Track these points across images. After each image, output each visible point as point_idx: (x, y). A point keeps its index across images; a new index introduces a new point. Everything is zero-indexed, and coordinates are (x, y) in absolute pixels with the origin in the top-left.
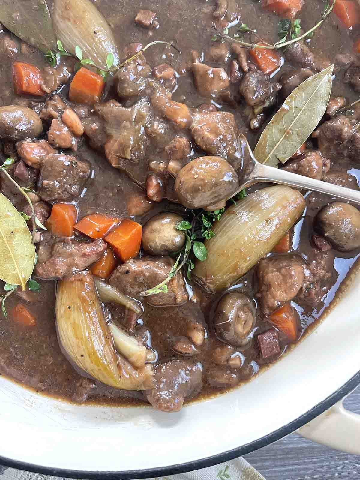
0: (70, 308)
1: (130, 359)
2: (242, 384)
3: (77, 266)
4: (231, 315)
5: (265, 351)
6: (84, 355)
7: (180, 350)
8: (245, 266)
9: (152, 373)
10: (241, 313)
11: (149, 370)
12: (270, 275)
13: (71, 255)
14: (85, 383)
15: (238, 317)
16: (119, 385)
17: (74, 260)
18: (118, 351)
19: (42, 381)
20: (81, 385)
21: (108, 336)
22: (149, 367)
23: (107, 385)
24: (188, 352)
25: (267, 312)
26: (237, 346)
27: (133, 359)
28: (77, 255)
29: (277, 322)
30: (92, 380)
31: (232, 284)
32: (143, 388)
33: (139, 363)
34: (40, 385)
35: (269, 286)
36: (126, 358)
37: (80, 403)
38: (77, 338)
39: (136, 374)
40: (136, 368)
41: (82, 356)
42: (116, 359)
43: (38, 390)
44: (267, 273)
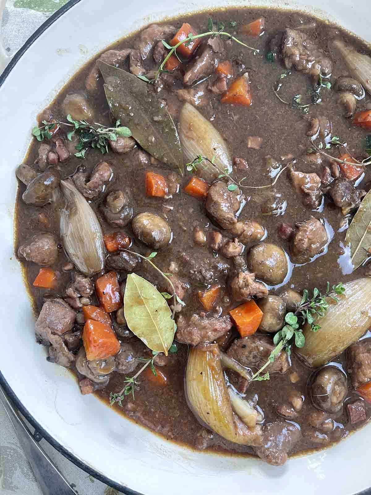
0: (201, 373)
1: (244, 420)
3: (208, 338)
4: (329, 388)
5: (354, 417)
6: (210, 413)
7: (284, 413)
8: (341, 348)
9: (260, 433)
10: (337, 387)
11: (258, 431)
12: (361, 355)
13: (205, 328)
14: (204, 434)
15: (333, 391)
16: (234, 440)
17: (207, 333)
18: (234, 410)
19: (171, 430)
20: (201, 436)
21: (228, 399)
22: (258, 428)
24: (290, 415)
25: (357, 385)
26: (330, 412)
27: (246, 420)
28: (210, 328)
29: (365, 394)
30: (210, 431)
31: (329, 362)
32: (253, 445)
33: (252, 424)
34: (170, 434)
35: (360, 365)
36: (241, 419)
37: (200, 450)
38: (206, 399)
39: (247, 432)
40: (249, 428)
41: (208, 413)
42: (233, 418)
43: (168, 438)
44: (358, 354)
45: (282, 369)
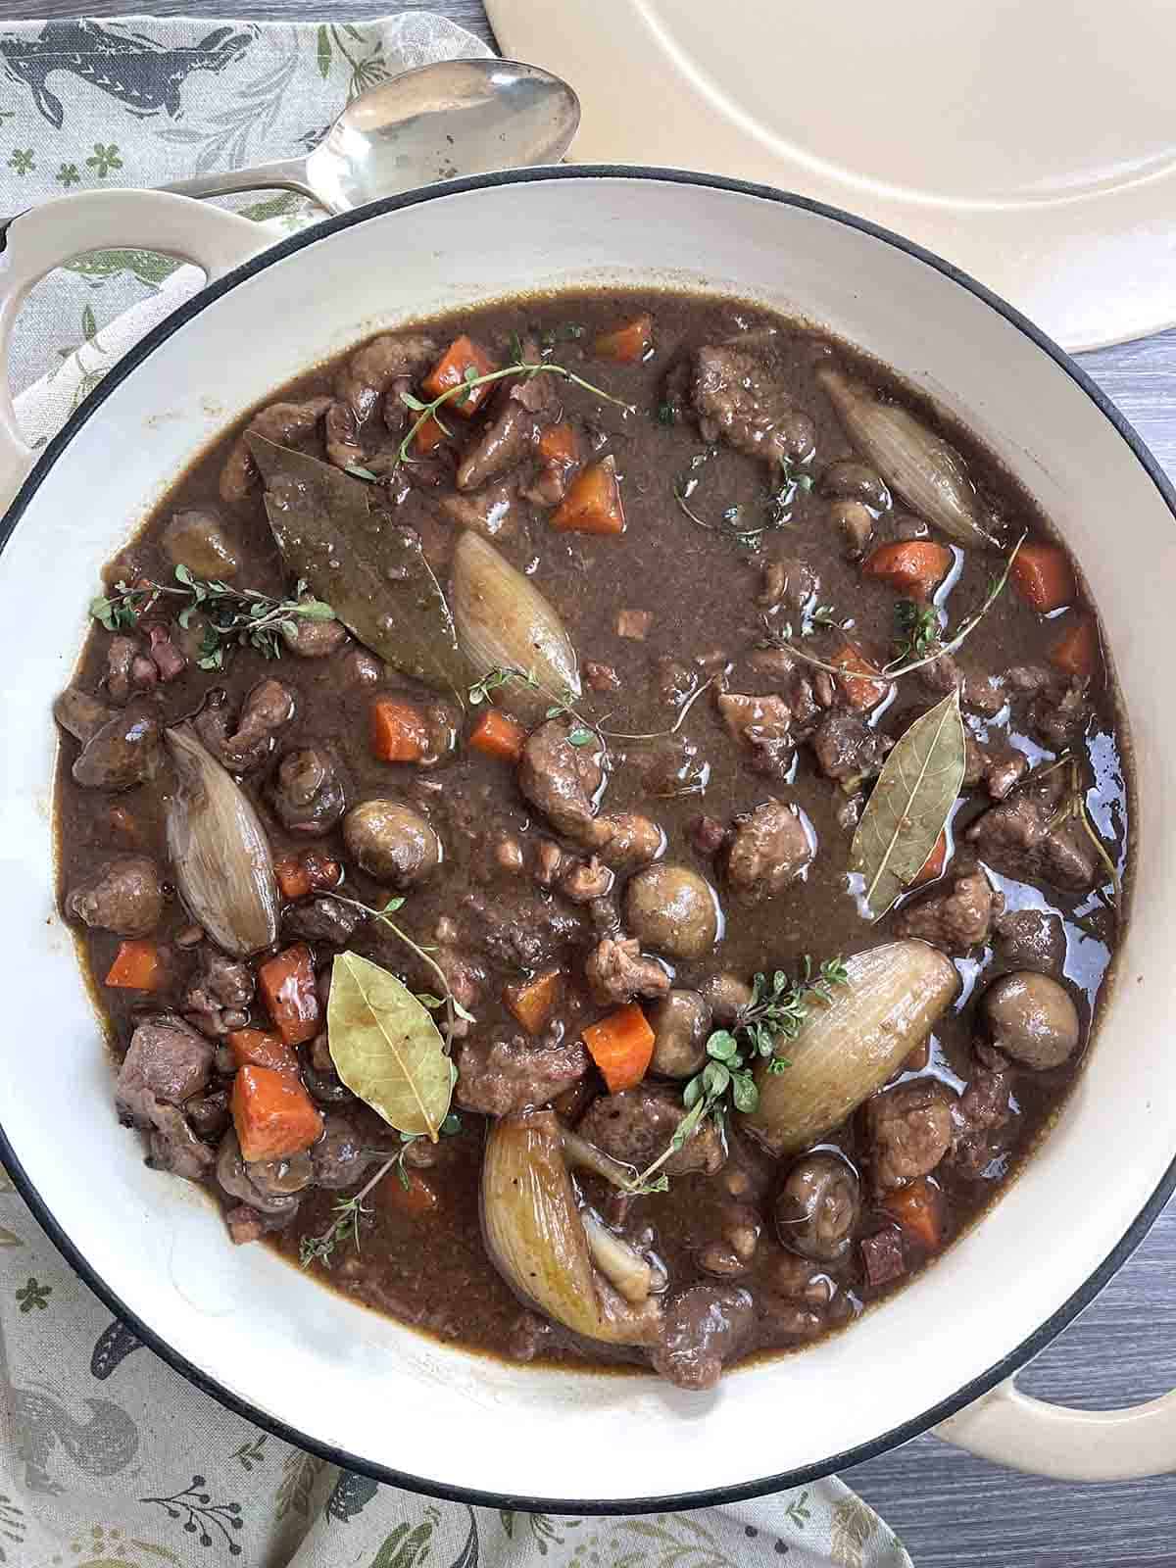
0: (515, 1182)
1: (618, 1286)
2: (832, 1335)
3: (532, 1098)
4: (811, 1204)
5: (876, 1270)
6: (537, 1272)
7: (712, 1267)
8: (839, 1112)
9: (658, 1314)
10: (830, 1201)
11: (653, 1310)
12: (887, 1124)
13: (523, 1074)
14: (530, 1324)
15: (822, 1208)
16: (597, 1334)
17: (528, 1085)
18: (595, 1265)
19: (451, 1320)
20: (522, 1328)
21: (580, 1239)
22: (653, 1303)
23: (572, 1331)
24: (728, 1270)
25: (880, 1193)
26: (821, 1262)
27: (626, 1285)
28: (534, 1074)
29: (900, 1215)
30: (542, 1317)
31: (816, 1142)
32: (642, 1343)
33: (639, 1294)
34: (448, 1328)
35: (885, 1147)
36: (611, 1283)
37: (520, 1363)
38: (527, 1242)
39: (627, 1315)
40: (631, 1304)
41: (533, 1275)
42: (593, 1284)
43: (444, 1338)
44: (882, 1121)
45: (706, 1164)
